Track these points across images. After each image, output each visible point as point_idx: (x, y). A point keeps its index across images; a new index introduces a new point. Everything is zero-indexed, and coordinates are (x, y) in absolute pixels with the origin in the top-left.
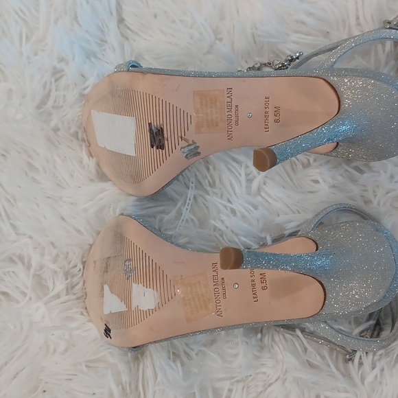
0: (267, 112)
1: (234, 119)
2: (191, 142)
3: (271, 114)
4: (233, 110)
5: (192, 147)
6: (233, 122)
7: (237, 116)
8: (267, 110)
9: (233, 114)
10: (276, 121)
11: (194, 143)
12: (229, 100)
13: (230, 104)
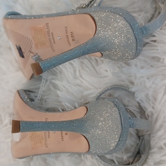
0: (67, 36)
1: (52, 40)
2: (35, 54)
3: (70, 36)
4: (51, 35)
5: (37, 56)
6: (52, 42)
7: (53, 39)
8: (67, 34)
9: (51, 37)
10: (73, 40)
11: (37, 54)
12: (48, 30)
13: (48, 32)
